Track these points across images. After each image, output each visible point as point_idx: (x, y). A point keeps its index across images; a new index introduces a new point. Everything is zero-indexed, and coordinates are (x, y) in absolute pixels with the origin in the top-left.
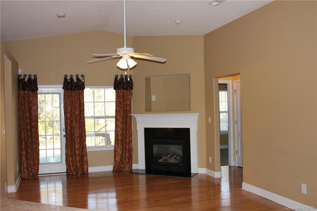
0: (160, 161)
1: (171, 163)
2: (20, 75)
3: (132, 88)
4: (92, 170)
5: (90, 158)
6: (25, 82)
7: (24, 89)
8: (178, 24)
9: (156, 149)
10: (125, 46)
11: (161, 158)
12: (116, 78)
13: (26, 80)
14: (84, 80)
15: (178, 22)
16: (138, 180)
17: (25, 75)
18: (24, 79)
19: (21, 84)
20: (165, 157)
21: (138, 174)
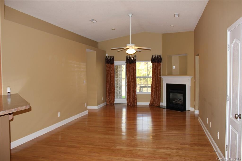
0: (174, 102)
1: (178, 104)
2: (107, 56)
3: (161, 62)
4: (139, 104)
5: (138, 98)
6: (108, 60)
7: (108, 63)
8: (172, 27)
9: (171, 95)
10: (131, 43)
11: (174, 100)
12: (152, 57)
13: (109, 59)
14: (136, 58)
15: (172, 26)
16: (162, 111)
17: (109, 57)
18: (108, 58)
19: (107, 61)
20: (176, 100)
21: (162, 108)
